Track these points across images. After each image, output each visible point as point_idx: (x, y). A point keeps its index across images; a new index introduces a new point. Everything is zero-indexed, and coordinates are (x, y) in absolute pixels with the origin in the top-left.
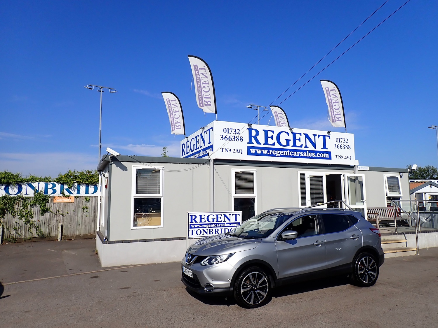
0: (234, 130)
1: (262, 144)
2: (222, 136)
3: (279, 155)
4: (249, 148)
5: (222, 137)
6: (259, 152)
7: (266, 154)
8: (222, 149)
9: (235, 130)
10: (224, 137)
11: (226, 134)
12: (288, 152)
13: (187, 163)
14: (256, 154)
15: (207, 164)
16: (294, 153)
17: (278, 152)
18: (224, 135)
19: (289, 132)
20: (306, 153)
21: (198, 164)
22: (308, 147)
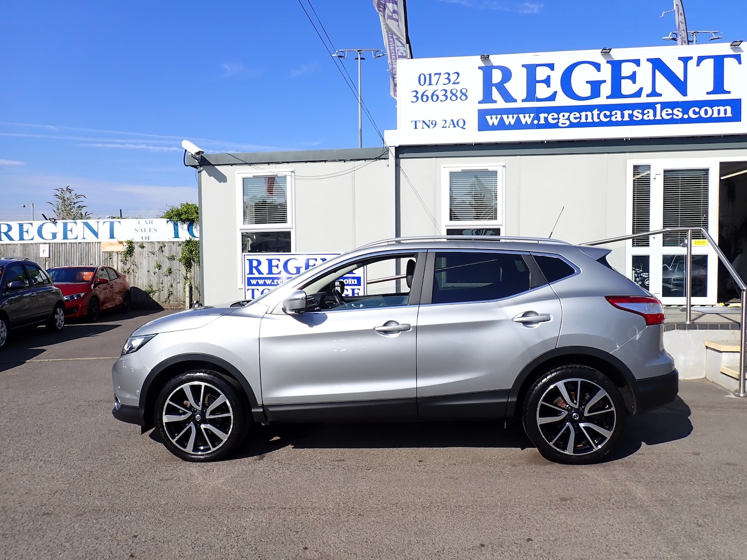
0: (443, 77)
1: (519, 101)
2: (415, 94)
3: (568, 123)
4: (482, 114)
5: (416, 96)
6: (510, 120)
7: (529, 123)
8: (416, 122)
9: (447, 76)
10: (419, 95)
11: (426, 87)
12: (596, 112)
13: (340, 160)
14: (502, 126)
15: (384, 159)
16: (613, 113)
17: (564, 116)
18: (421, 90)
19: (601, 60)
20: (651, 111)
21: (365, 160)
22: (660, 95)
